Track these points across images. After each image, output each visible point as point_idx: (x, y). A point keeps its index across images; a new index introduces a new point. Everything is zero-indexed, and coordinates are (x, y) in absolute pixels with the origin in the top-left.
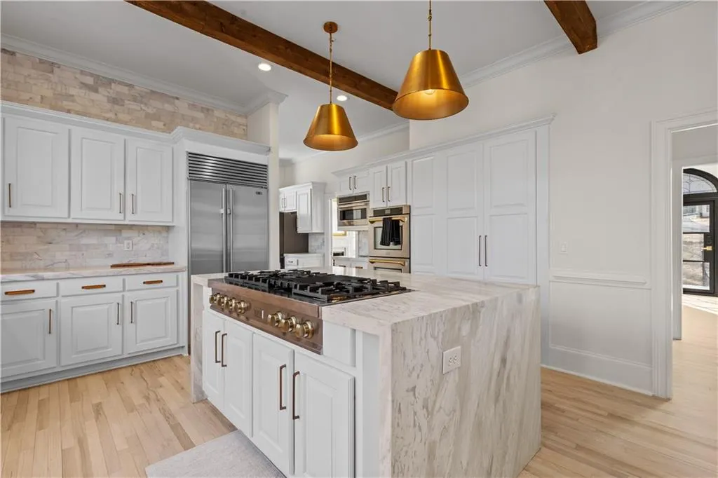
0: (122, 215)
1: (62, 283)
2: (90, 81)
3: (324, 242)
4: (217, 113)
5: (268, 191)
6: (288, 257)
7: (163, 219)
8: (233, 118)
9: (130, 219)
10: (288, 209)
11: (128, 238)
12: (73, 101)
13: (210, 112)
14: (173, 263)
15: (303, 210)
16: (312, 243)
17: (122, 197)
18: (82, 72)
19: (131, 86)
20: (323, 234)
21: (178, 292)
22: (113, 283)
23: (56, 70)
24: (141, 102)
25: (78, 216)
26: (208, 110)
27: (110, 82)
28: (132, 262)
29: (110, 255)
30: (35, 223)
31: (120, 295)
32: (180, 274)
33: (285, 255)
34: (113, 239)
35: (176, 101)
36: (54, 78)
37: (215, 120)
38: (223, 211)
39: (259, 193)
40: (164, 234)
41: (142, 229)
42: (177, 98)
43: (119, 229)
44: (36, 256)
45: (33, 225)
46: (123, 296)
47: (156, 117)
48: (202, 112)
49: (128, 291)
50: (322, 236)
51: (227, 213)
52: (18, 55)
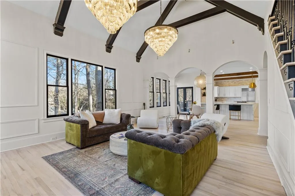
2: (232, 81)
5: (255, 92)
17: (235, 94)
24: (238, 82)
25: (231, 96)
26: (248, 80)
34: (234, 99)
36: (229, 82)
39: (253, 92)
41: (238, 97)
47: (240, 83)
51: (247, 95)
52: (226, 81)
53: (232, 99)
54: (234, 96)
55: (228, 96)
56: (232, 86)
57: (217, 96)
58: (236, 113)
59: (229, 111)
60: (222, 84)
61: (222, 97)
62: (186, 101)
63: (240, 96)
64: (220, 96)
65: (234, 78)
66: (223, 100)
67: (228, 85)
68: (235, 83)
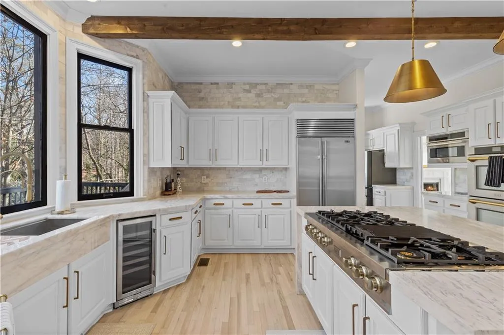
0: (261, 162)
1: (235, 200)
2: (247, 87)
3: (413, 176)
4: (316, 87)
5: (355, 139)
6: (376, 188)
7: (283, 163)
8: (327, 87)
9: (266, 164)
10: (376, 147)
11: (265, 175)
12: (240, 101)
13: (312, 87)
14: (289, 191)
15: (390, 148)
16: (400, 177)
17: (262, 151)
18: (244, 84)
19: (266, 84)
20: (412, 168)
21: (291, 211)
22: (257, 203)
23: (234, 86)
24: (271, 92)
25: (243, 164)
26: (311, 86)
27: (257, 84)
28: (267, 189)
29: (257, 185)
30: (226, 168)
31: (259, 210)
32: (292, 200)
33: (373, 185)
34: (257, 176)
35: (291, 86)
36: (232, 91)
37: (316, 92)
38: (319, 157)
39: (347, 142)
40: (284, 172)
41: (272, 170)
42: (291, 84)
43: (260, 170)
44: (226, 184)
46: (261, 211)
47: (279, 99)
48: (307, 88)
49: (264, 208)
50: (411, 171)
52: (220, 84)
53: (245, 177)
54: (257, 164)
55: (231, 163)
60: (202, 99)
61: (202, 169)
64: (193, 163)
65: (280, 24)
66: (204, 183)
67: (228, 102)
68: (259, 95)
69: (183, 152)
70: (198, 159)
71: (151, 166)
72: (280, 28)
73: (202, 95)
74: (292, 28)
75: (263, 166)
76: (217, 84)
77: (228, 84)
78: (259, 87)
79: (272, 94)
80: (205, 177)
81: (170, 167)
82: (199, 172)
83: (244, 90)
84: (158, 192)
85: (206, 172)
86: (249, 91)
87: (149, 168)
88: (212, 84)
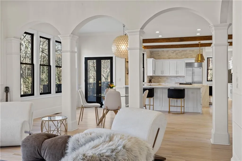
2: (173, 52)
4: (195, 51)
5: (202, 68)
17: (176, 71)
19: (179, 50)
24: (181, 53)
25: (171, 75)
26: (193, 51)
29: (175, 81)
35: (187, 51)
36: (168, 53)
39: (200, 69)
43: (177, 77)
44: (166, 81)
45: (166, 76)
47: (183, 55)
51: (192, 73)
52: (165, 51)
53: (172, 79)
54: (175, 75)
55: (168, 74)
56: (172, 58)
57: (151, 75)
58: (179, 102)
59: (168, 99)
60: (159, 55)
62: (100, 82)
63: (183, 75)
64: (156, 75)
65: (176, 46)
66: (160, 81)
67: (167, 56)
68: (177, 54)
69: (154, 72)
70: (158, 74)
71: (148, 75)
72: (176, 47)
73: (159, 54)
74: (179, 46)
75: (177, 76)
76: (164, 51)
77: (167, 51)
78: (176, 51)
79: (181, 54)
80: (160, 79)
81: (152, 75)
82: (158, 77)
83: (172, 52)
84: (148, 82)
85: (160, 77)
86: (173, 53)
87: (147, 76)
88: (162, 51)
